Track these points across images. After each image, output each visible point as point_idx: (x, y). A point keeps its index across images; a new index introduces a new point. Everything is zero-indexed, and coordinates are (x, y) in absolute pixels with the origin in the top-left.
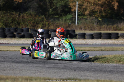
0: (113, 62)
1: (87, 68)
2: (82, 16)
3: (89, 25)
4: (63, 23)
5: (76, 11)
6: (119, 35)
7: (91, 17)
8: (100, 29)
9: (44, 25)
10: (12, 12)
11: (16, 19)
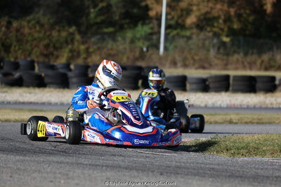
0: (264, 153)
1: (194, 169)
2: (179, 30)
3: (196, 55)
4: (125, 49)
5: (161, 16)
6: (277, 82)
7: (202, 34)
8: (226, 65)
9: (75, 54)
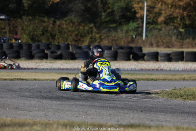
1: (161, 108)
2: (154, 25)
3: (164, 40)
4: (123, 36)
5: (144, 16)
7: (168, 27)
8: (182, 45)
9: (93, 40)
10: (42, 18)
11: (49, 29)
